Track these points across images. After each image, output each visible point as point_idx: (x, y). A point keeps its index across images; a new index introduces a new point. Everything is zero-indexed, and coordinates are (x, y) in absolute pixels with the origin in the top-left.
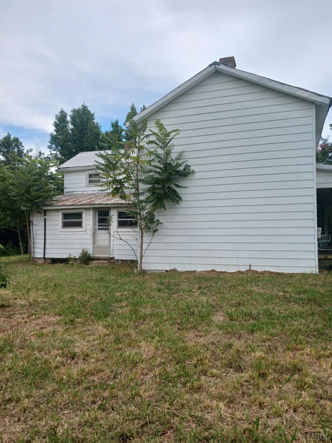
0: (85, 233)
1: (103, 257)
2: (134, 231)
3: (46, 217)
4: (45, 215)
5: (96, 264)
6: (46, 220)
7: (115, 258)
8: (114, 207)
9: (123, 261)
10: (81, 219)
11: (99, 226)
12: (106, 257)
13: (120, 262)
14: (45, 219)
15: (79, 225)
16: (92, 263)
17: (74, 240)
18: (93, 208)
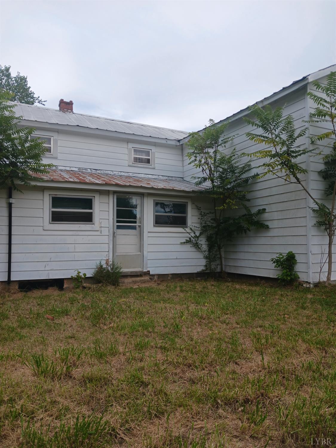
0: (98, 233)
1: (131, 272)
2: (185, 231)
3: (12, 201)
4: (10, 196)
5: (130, 283)
6: (13, 206)
7: (151, 273)
8: (150, 195)
9: (160, 276)
10: (91, 208)
11: (118, 222)
12: (136, 272)
13: (156, 278)
14: (10, 206)
15: (88, 218)
16: (124, 283)
17: (76, 245)
18: (115, 192)
